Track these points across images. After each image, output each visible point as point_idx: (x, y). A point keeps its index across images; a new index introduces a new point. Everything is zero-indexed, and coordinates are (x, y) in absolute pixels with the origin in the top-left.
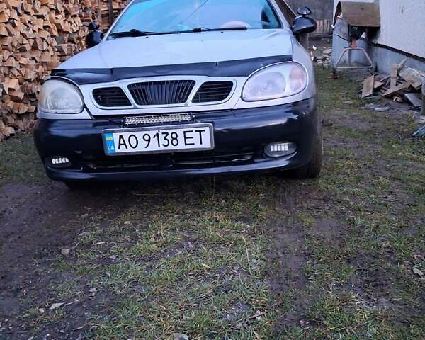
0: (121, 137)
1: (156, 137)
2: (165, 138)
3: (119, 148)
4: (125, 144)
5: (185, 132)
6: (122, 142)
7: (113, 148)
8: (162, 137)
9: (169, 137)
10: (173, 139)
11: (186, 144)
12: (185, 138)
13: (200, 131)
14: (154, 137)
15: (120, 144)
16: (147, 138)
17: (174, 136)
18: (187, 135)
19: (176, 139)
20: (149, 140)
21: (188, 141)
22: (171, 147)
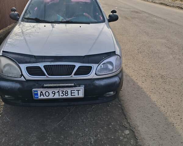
0: (41, 92)
1: (58, 93)
2: (62, 93)
3: (40, 96)
4: (43, 95)
5: (71, 91)
6: (42, 94)
7: (37, 96)
8: (61, 92)
9: (64, 93)
10: (66, 93)
11: (71, 95)
12: (71, 93)
13: (78, 90)
14: (57, 92)
15: (41, 95)
16: (54, 93)
17: (66, 92)
18: (72, 92)
19: (67, 93)
20: (55, 94)
21: (72, 94)
22: (64, 97)
